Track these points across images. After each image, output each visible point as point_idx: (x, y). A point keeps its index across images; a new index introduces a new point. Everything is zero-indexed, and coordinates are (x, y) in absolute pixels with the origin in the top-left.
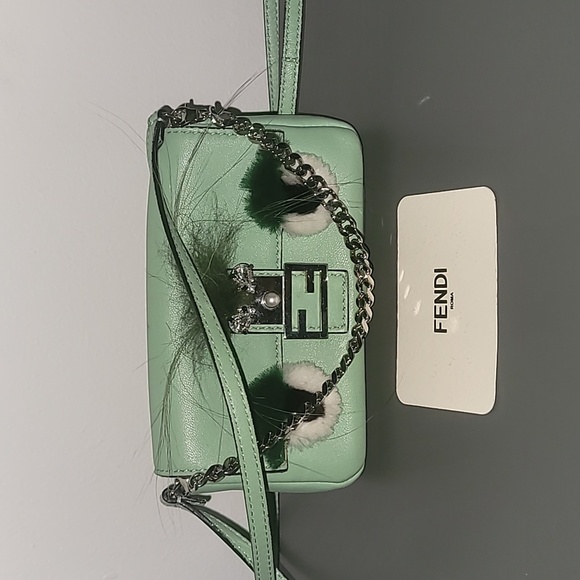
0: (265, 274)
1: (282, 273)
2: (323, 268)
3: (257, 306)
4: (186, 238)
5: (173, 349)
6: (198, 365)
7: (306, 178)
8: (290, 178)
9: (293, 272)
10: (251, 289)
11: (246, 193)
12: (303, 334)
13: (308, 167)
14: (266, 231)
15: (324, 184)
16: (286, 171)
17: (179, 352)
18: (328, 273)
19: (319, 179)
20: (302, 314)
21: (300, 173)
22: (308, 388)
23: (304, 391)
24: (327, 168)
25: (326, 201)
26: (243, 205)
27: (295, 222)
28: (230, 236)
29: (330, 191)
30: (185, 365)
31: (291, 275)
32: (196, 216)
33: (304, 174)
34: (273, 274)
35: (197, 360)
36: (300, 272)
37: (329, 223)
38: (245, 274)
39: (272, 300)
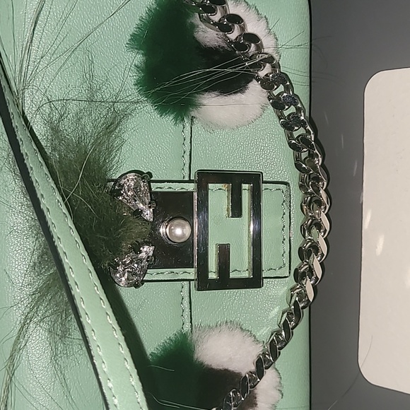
0: (165, 187)
1: (191, 187)
2: (255, 179)
3: (155, 240)
4: (40, 129)
5: (17, 316)
6: (60, 347)
7: (233, 36)
8: (208, 36)
9: (210, 186)
10: (148, 214)
11: (138, 58)
12: (225, 282)
13: (236, 19)
14: (169, 120)
15: (259, 48)
16: (202, 26)
17: (27, 320)
18: (264, 186)
19: (254, 38)
20: (224, 252)
21: (224, 27)
22: (234, 367)
23: (226, 370)
24: (263, 23)
25: (262, 74)
26: (132, 78)
27: (214, 106)
28: (112, 126)
29: (270, 59)
30: (38, 341)
31: (207, 189)
32: (56, 93)
33: (230, 30)
34: (177, 187)
35: (59, 336)
36: (219, 186)
37: (263, 108)
38: (136, 189)
39: (178, 231)
